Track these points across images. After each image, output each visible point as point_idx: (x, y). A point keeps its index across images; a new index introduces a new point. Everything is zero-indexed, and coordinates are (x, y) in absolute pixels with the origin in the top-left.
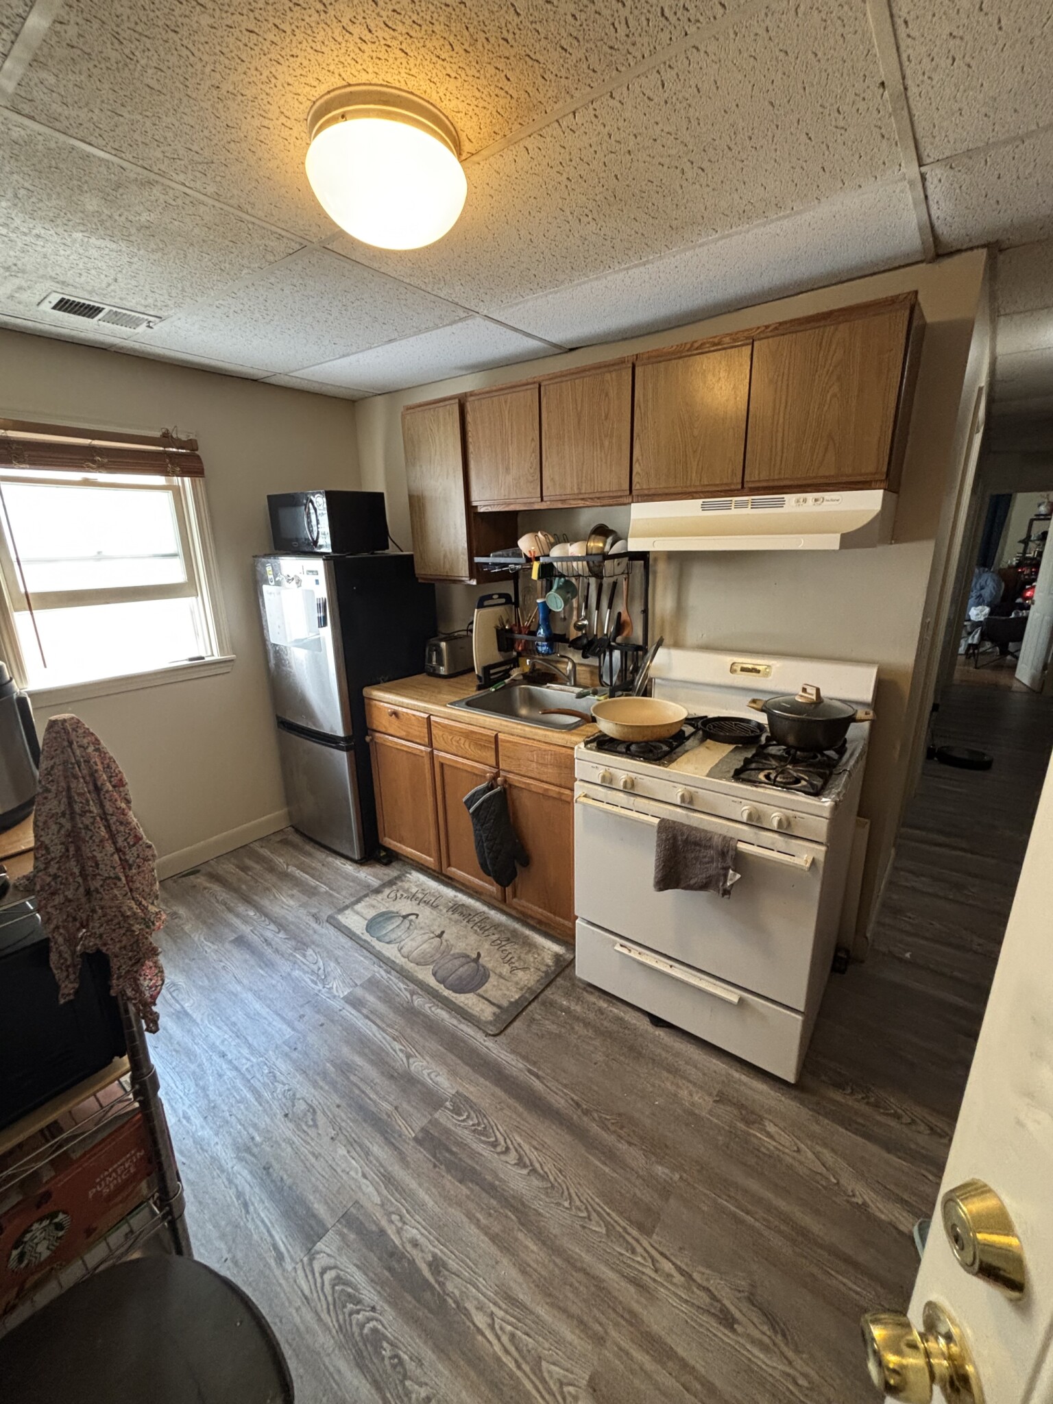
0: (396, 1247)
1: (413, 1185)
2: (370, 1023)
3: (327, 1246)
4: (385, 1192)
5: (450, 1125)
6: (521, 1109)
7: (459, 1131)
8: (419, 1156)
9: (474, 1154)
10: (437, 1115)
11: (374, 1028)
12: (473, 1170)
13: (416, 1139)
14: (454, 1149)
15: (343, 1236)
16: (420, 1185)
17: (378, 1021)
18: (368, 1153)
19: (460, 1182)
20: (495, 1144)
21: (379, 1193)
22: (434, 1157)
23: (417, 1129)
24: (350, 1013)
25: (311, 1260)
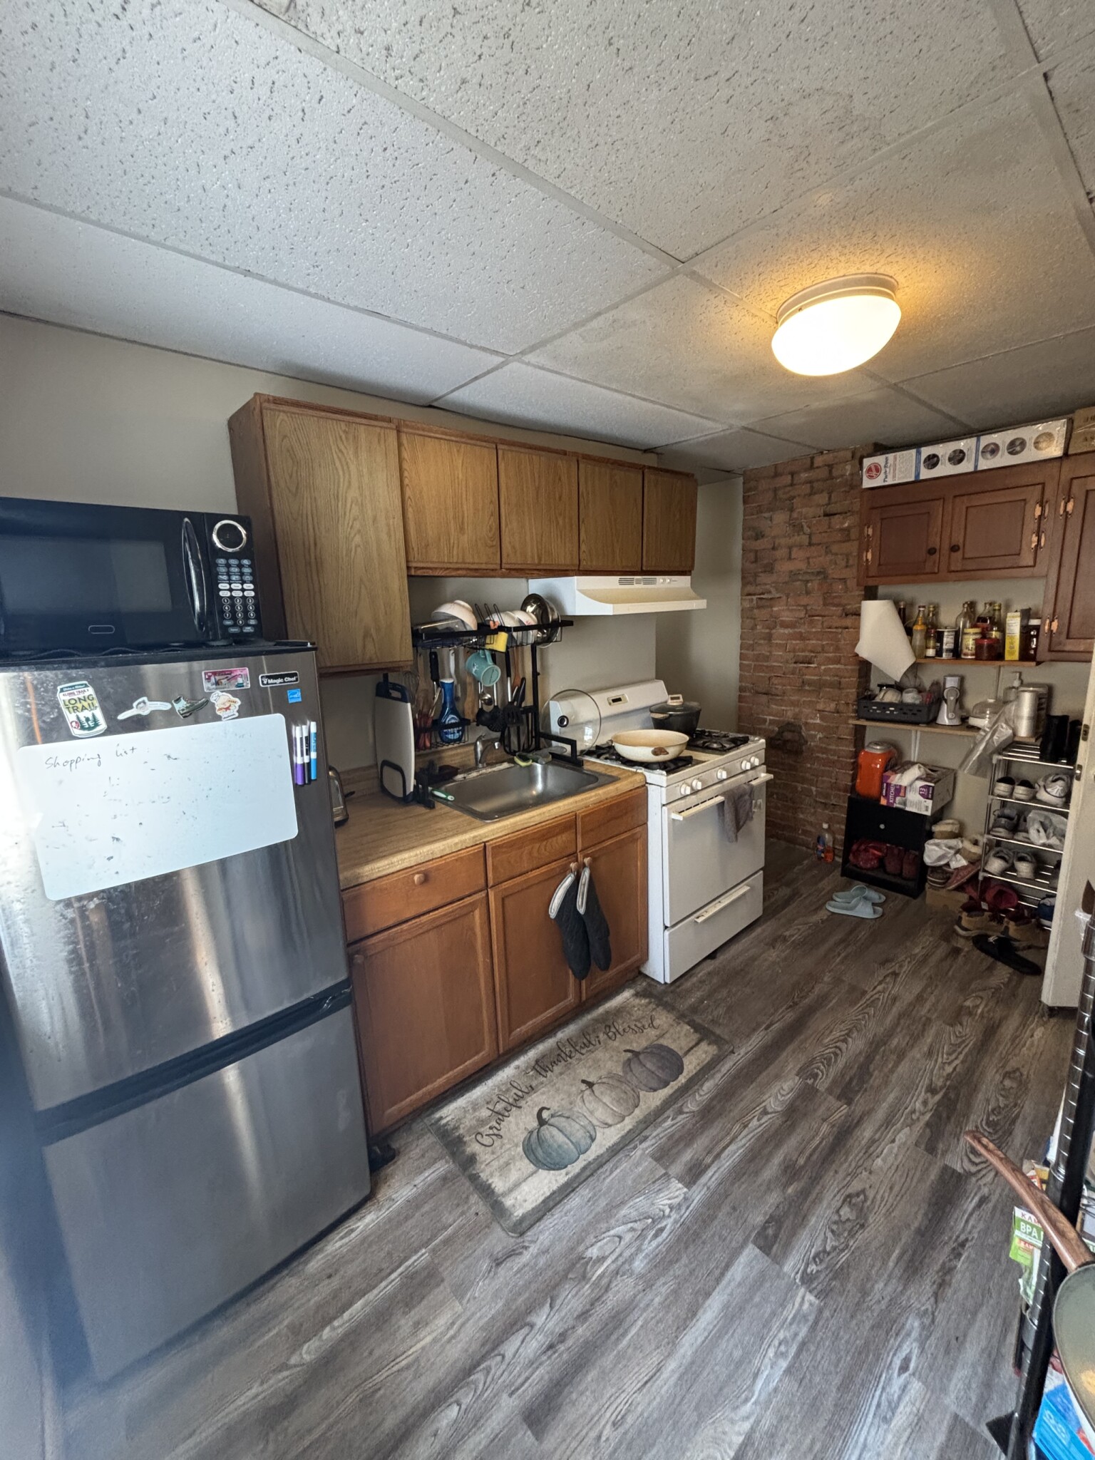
0: (933, 1115)
1: (885, 1105)
2: (726, 1152)
3: (958, 1164)
4: (899, 1125)
5: (829, 1080)
6: (802, 1037)
7: (832, 1075)
8: (861, 1102)
9: (847, 1067)
10: (822, 1089)
11: (732, 1147)
12: (860, 1067)
13: (849, 1104)
14: (848, 1078)
15: (944, 1153)
16: (884, 1101)
17: (722, 1145)
18: (873, 1141)
19: (871, 1076)
20: (836, 1055)
21: (902, 1129)
22: (858, 1091)
23: (839, 1103)
24: (711, 1177)
25: (974, 1174)
